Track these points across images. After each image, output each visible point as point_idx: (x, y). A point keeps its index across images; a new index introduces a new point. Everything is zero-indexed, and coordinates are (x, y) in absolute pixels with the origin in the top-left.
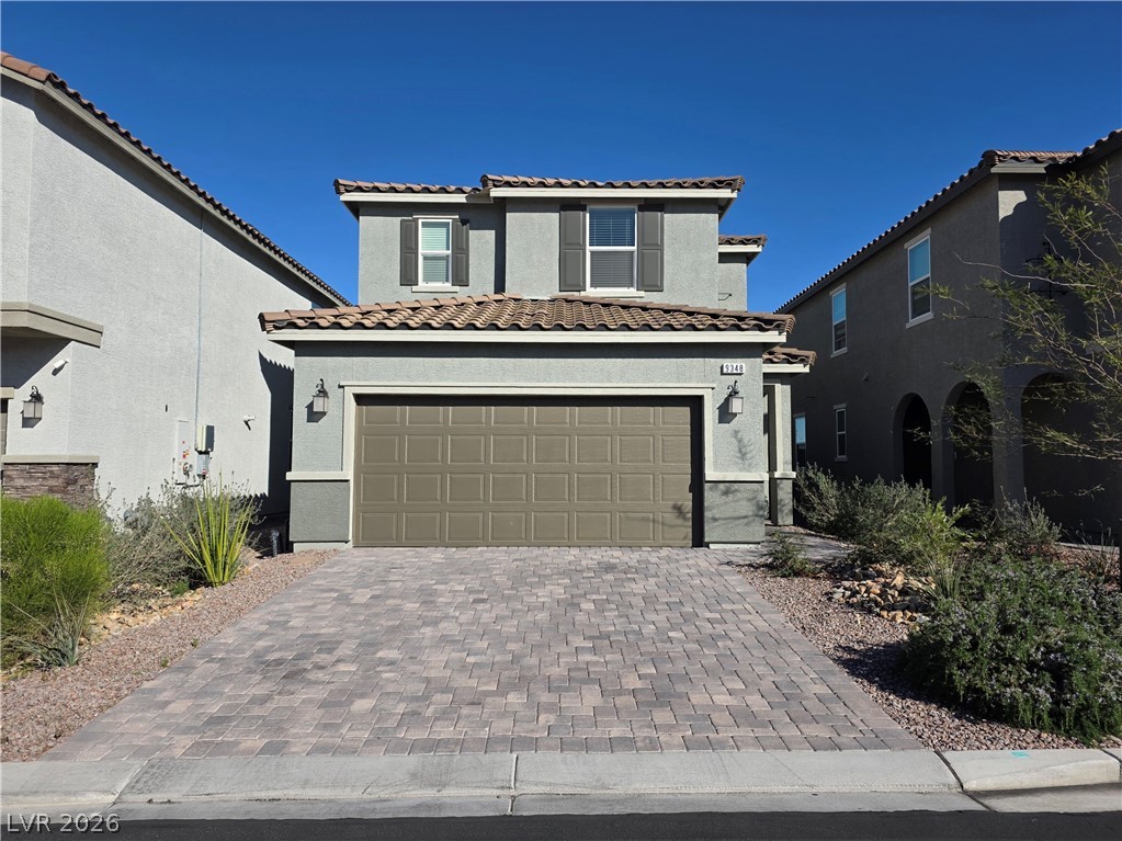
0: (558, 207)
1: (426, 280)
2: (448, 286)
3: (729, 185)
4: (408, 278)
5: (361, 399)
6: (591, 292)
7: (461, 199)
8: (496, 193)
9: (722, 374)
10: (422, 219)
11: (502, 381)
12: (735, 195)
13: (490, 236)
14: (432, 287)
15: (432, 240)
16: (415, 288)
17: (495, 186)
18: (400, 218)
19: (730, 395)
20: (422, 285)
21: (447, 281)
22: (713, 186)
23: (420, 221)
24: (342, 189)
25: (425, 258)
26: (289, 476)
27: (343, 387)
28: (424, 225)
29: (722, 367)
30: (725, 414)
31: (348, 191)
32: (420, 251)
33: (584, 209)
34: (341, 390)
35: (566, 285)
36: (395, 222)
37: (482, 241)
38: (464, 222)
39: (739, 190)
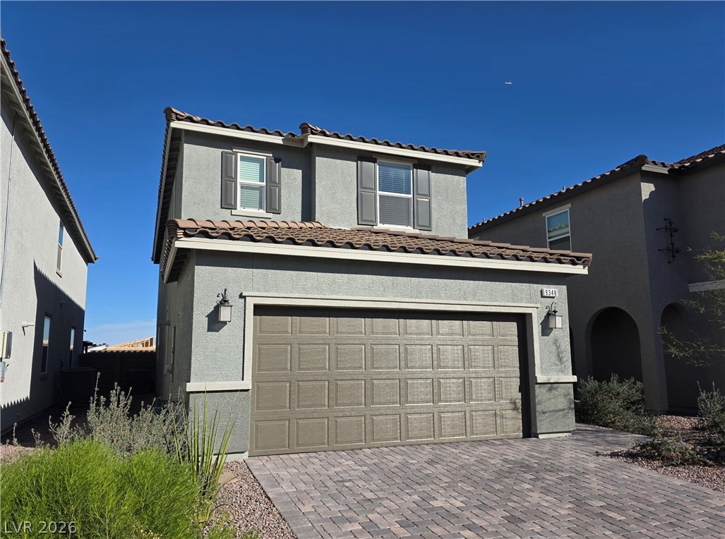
0: (356, 158)
1: (243, 206)
2: (262, 213)
3: (478, 157)
4: (227, 202)
5: (260, 310)
6: (380, 226)
7: (278, 140)
8: (312, 139)
9: (542, 297)
10: (241, 153)
11: (383, 296)
12: (480, 165)
13: (297, 174)
14: (248, 211)
15: (248, 172)
16: (234, 212)
17: (313, 134)
18: (221, 150)
19: (548, 314)
20: (240, 210)
21: (261, 207)
22: (468, 156)
23: (239, 154)
24: (174, 116)
25: (242, 187)
26: (190, 387)
27: (245, 297)
28: (243, 159)
29: (541, 292)
30: (546, 329)
31: (178, 119)
32: (239, 180)
33: (374, 161)
34: (243, 300)
35: (362, 220)
36: (216, 153)
37: (292, 178)
38: (277, 160)
39: (483, 161)
